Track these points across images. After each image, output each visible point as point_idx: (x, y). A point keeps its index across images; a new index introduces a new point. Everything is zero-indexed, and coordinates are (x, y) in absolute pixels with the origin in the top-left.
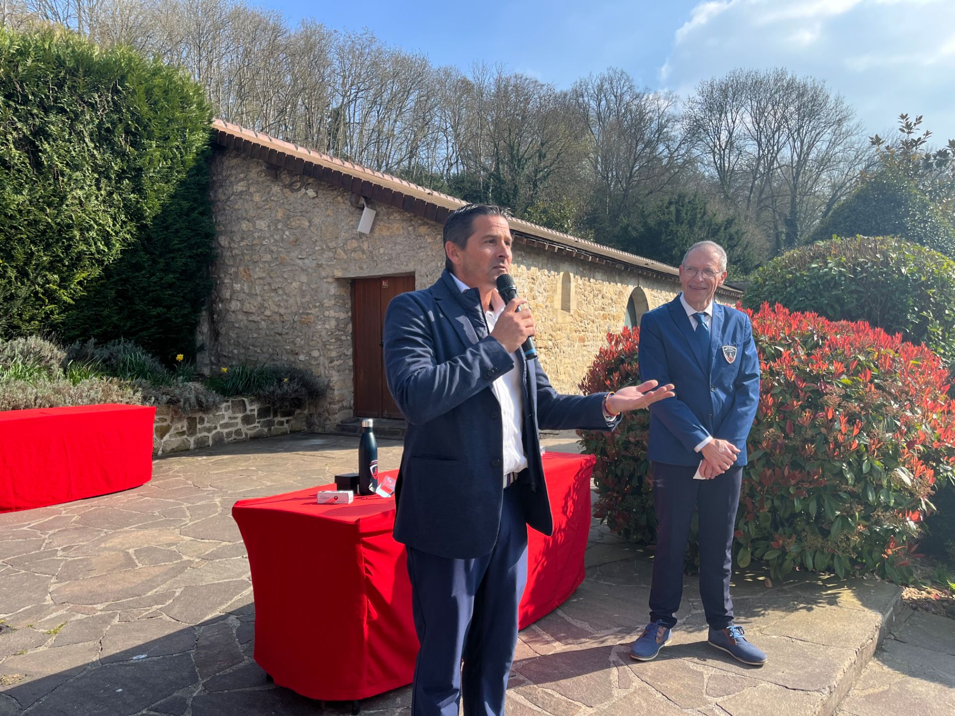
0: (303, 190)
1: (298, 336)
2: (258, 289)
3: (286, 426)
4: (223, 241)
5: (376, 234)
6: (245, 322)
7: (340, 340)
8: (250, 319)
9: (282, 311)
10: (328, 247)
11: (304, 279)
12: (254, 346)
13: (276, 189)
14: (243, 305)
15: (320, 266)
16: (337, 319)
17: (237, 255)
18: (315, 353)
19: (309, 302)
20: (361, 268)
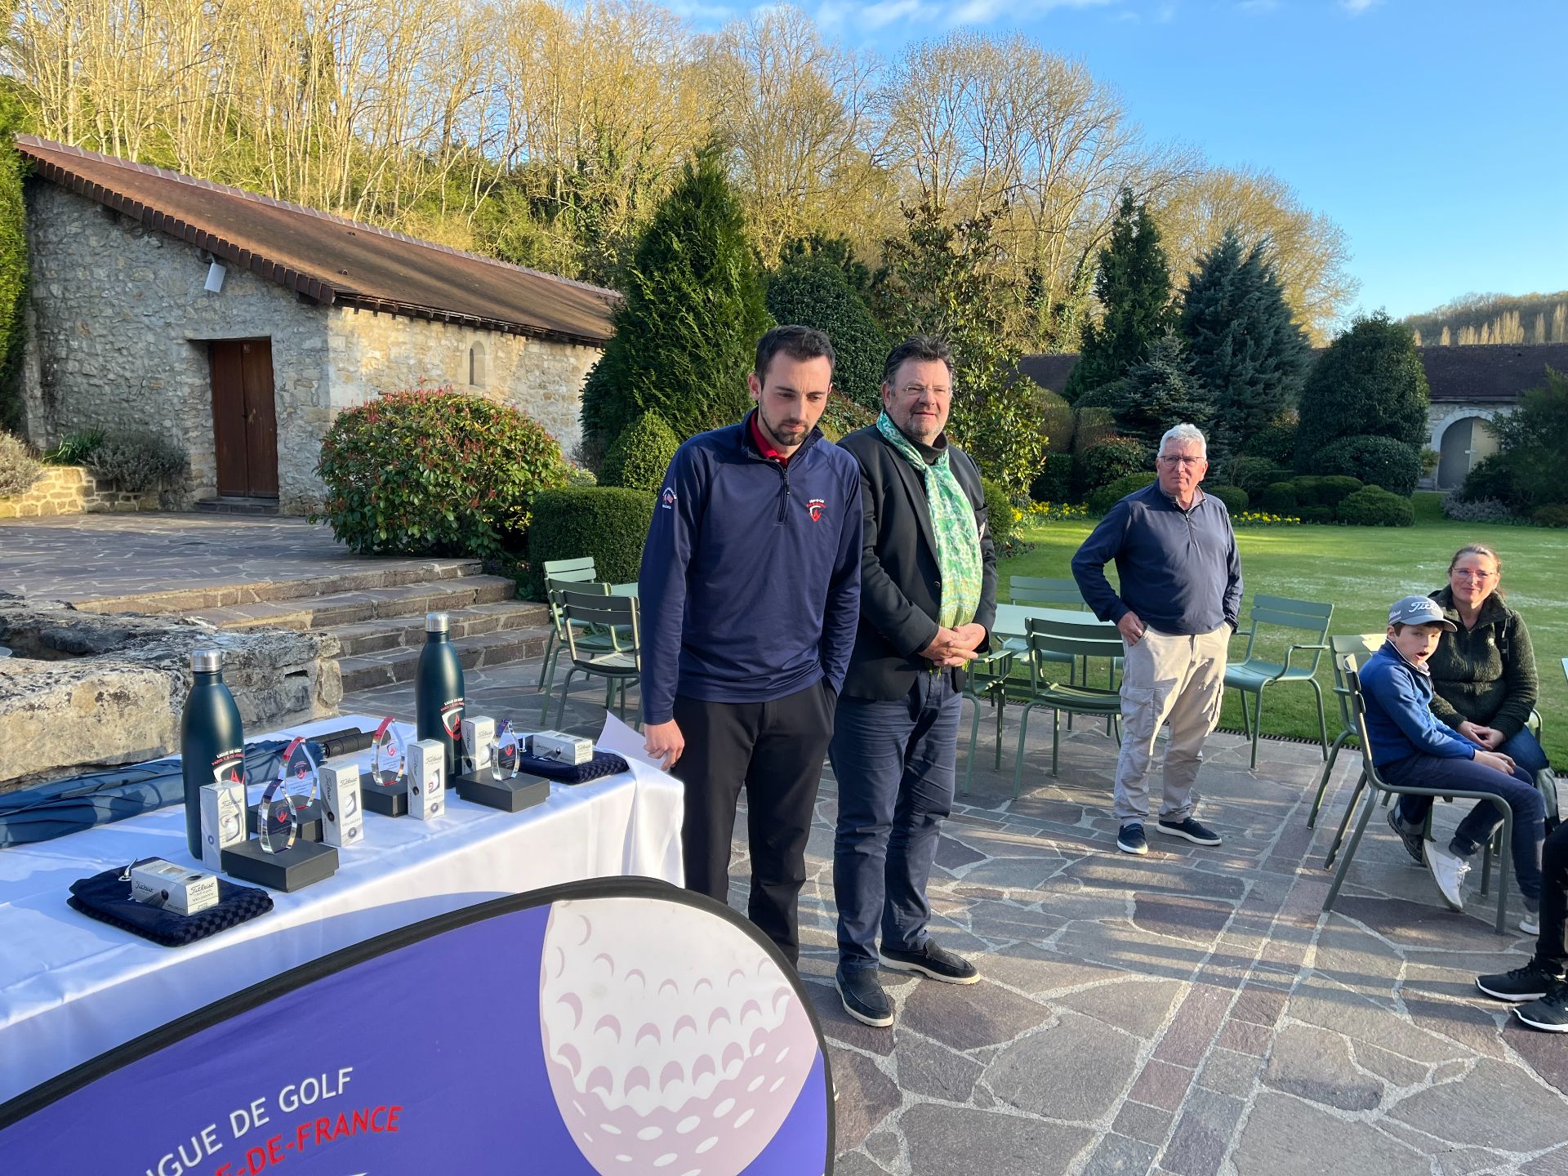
0: (146, 238)
1: (147, 404)
2: (99, 348)
3: (133, 502)
4: (56, 289)
5: (229, 293)
6: (86, 386)
7: (196, 409)
8: (92, 382)
9: (128, 374)
10: (176, 303)
11: (151, 338)
12: (96, 414)
13: (115, 233)
14: (82, 366)
15: (168, 325)
16: (191, 386)
17: (72, 307)
18: (167, 423)
19: (158, 366)
20: (213, 330)
